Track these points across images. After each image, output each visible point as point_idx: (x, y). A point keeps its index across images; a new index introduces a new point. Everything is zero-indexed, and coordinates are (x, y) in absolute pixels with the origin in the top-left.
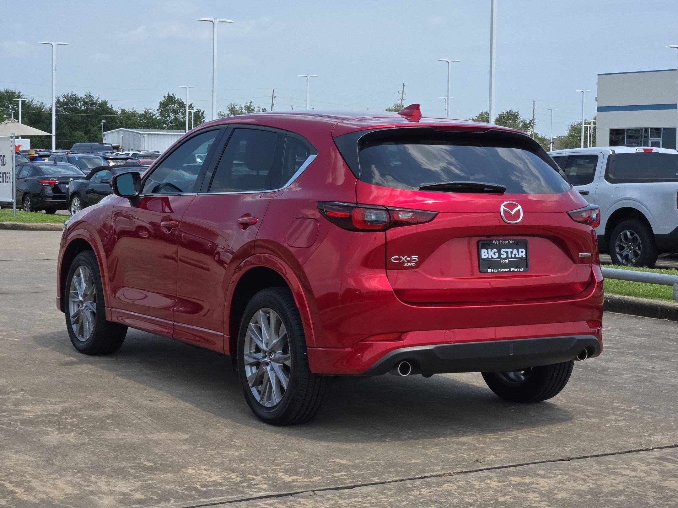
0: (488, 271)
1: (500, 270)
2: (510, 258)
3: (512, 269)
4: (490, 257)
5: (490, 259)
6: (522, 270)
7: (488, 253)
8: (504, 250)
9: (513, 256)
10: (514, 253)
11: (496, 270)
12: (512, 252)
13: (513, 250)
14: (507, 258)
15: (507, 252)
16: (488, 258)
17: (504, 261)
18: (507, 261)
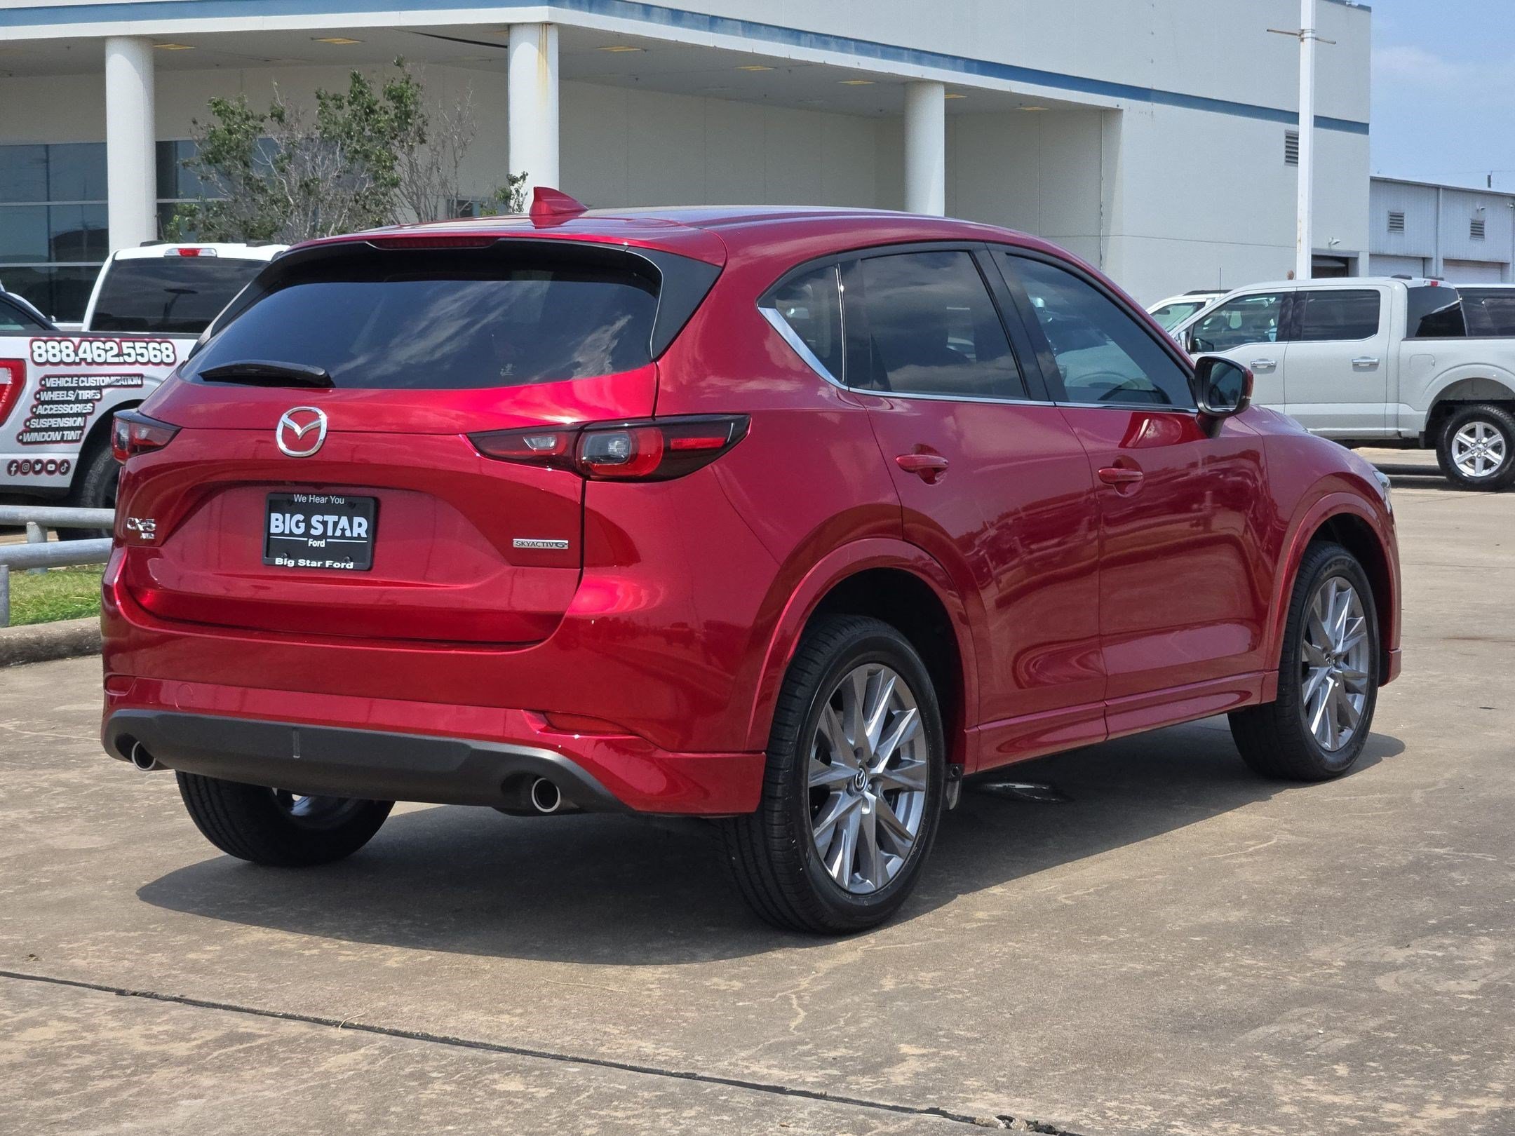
0: (277, 563)
1: (302, 562)
2: (330, 537)
3: (328, 563)
4: (287, 532)
5: (287, 535)
6: (352, 567)
7: (284, 522)
8: (319, 518)
9: (338, 533)
10: (340, 526)
11: (293, 562)
12: (336, 524)
13: (339, 519)
14: (323, 536)
15: (325, 524)
16: (283, 534)
17: (316, 544)
18: (322, 544)
